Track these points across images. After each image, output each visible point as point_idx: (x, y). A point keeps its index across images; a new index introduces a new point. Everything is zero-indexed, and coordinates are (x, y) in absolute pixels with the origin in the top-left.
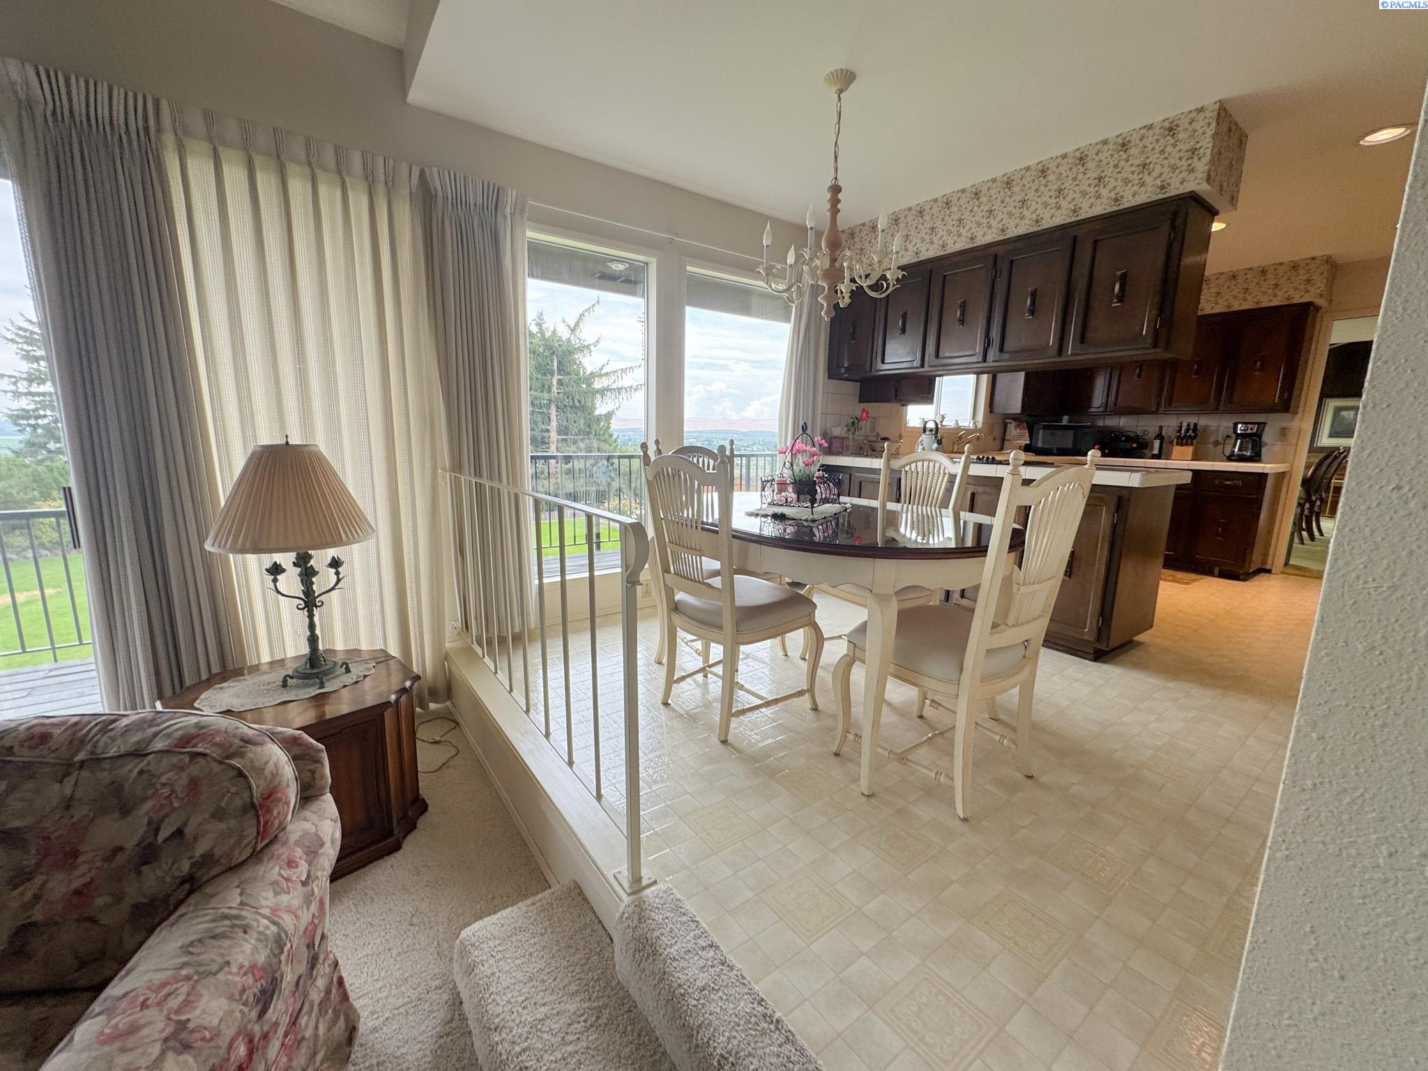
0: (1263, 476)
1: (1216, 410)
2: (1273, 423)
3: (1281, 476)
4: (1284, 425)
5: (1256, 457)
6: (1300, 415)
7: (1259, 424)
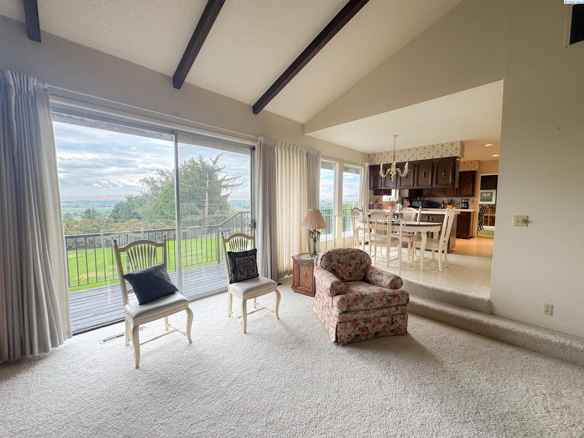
0: (470, 213)
1: (456, 196)
2: (471, 199)
3: (474, 212)
4: (473, 200)
5: (467, 208)
6: (476, 198)
7: (468, 199)
